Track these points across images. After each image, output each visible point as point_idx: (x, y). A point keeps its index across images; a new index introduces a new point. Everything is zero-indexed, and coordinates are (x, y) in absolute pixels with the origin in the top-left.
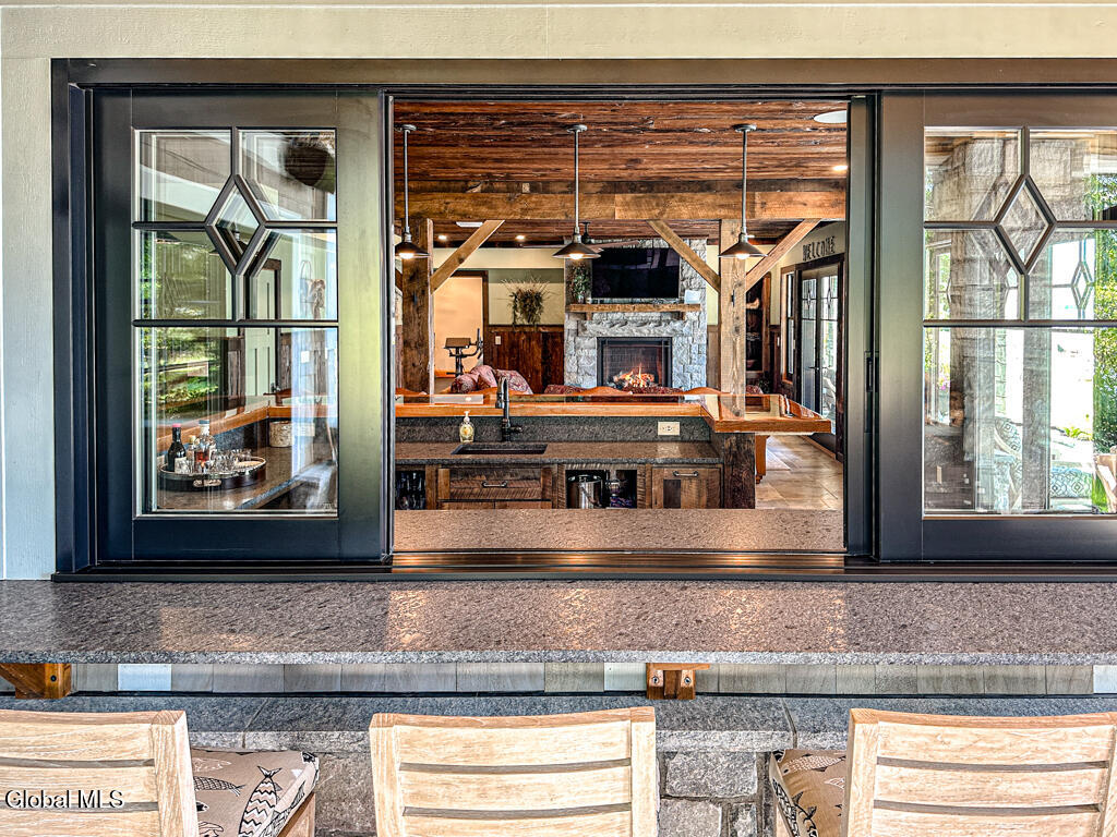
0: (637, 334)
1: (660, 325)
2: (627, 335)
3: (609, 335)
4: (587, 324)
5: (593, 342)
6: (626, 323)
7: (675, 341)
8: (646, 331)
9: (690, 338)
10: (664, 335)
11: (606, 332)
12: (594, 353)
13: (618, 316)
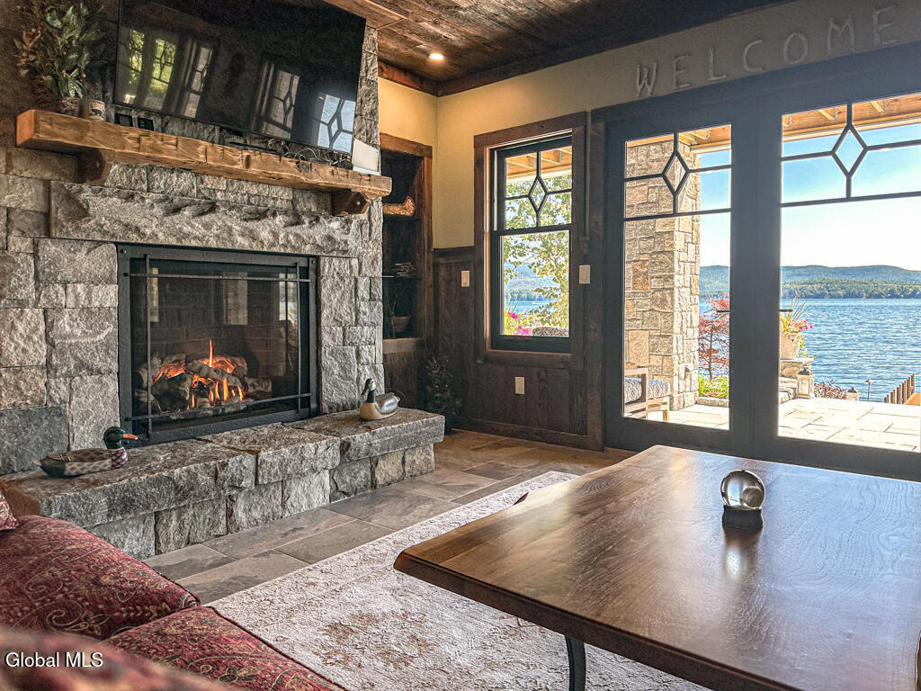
0: (242, 243)
1: (298, 222)
2: (213, 243)
3: (162, 239)
4: (87, 193)
5: (104, 261)
6: (213, 208)
7: (326, 267)
8: (265, 234)
9: (355, 262)
10: (307, 250)
11: (156, 228)
12: (108, 296)
13: (184, 181)
